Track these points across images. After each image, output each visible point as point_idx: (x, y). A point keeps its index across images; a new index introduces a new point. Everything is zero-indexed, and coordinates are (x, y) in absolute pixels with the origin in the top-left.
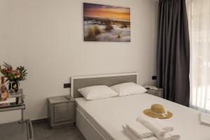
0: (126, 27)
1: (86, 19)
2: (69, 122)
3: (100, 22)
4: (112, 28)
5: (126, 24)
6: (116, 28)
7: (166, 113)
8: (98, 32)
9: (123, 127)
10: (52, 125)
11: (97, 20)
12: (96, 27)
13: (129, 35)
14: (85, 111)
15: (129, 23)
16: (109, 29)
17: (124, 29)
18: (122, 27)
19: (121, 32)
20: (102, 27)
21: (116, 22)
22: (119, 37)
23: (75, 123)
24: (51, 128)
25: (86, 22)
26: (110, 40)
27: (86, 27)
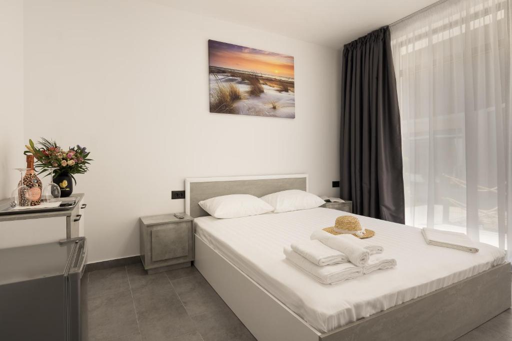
0: (287, 91)
1: (213, 70)
2: (181, 261)
3: (239, 79)
4: (262, 92)
5: (286, 86)
6: (270, 91)
7: (363, 231)
8: (236, 97)
9: (285, 252)
10: (147, 267)
11: (234, 74)
12: (232, 88)
13: (293, 105)
14: (210, 235)
15: (292, 84)
16: (256, 92)
17: (284, 94)
18: (280, 91)
19: (279, 99)
20: (243, 89)
21: (269, 80)
22: (274, 108)
23: (192, 263)
24: (145, 272)
25: (212, 77)
26: (258, 113)
27: (214, 85)
